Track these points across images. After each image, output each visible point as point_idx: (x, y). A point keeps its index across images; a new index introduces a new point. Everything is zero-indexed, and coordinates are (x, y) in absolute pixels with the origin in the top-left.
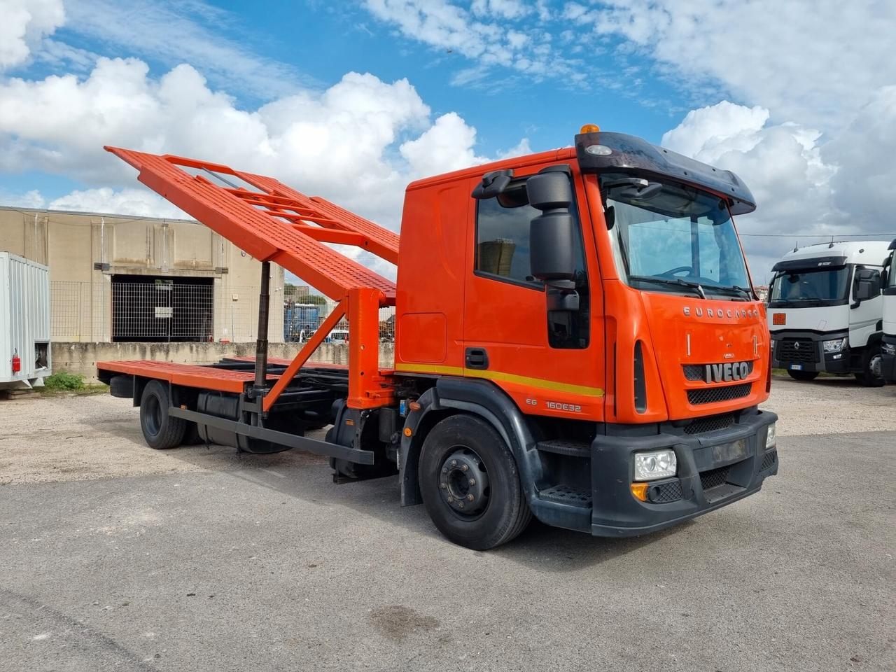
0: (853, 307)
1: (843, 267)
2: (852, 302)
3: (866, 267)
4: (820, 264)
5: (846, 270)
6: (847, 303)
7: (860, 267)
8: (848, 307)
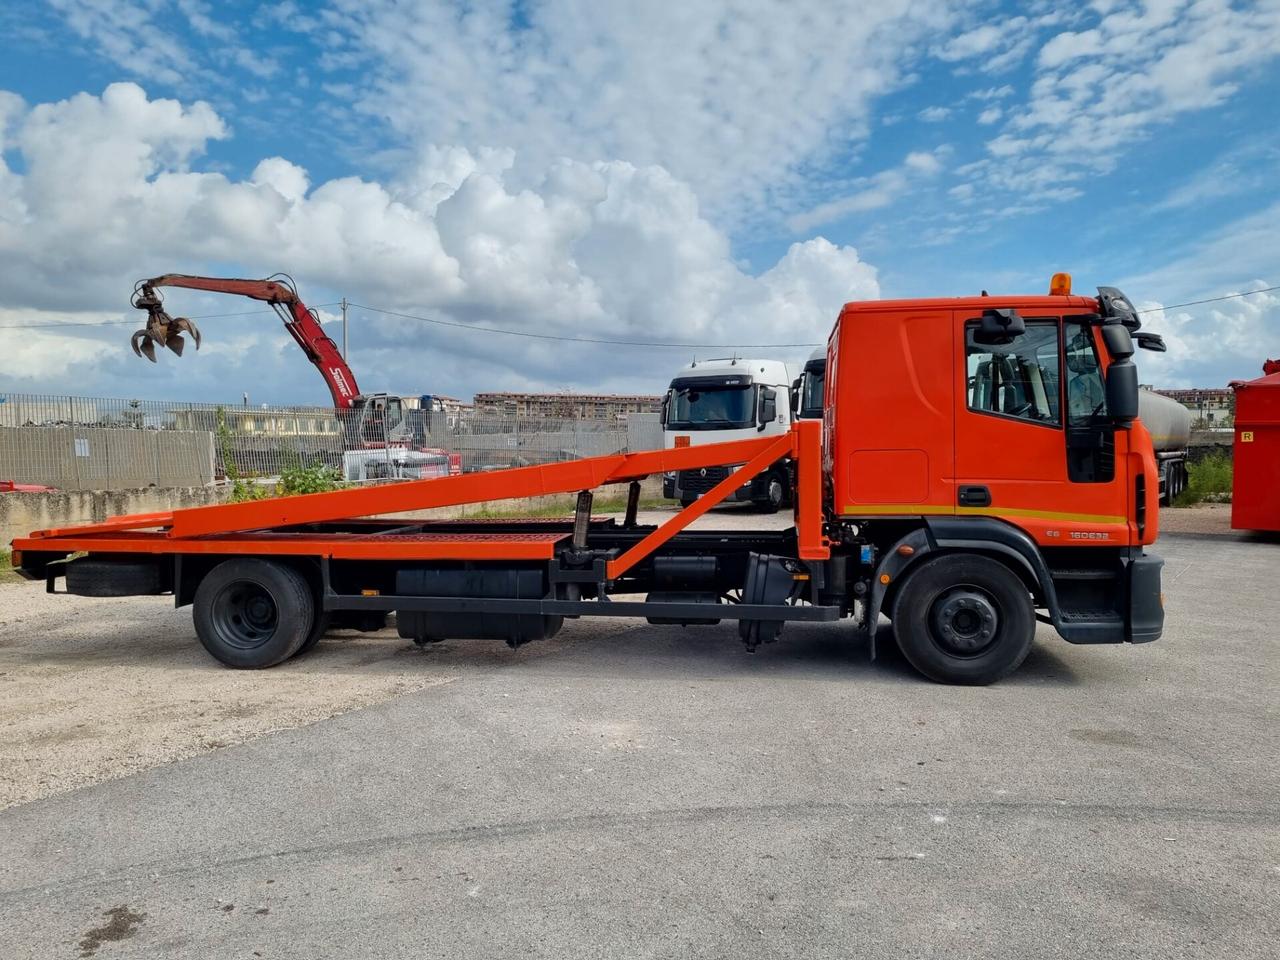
0: (760, 430)
1: (748, 387)
2: (759, 425)
3: (770, 388)
4: (728, 383)
5: (751, 389)
6: (755, 426)
7: (763, 387)
8: (755, 429)
